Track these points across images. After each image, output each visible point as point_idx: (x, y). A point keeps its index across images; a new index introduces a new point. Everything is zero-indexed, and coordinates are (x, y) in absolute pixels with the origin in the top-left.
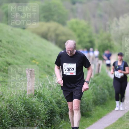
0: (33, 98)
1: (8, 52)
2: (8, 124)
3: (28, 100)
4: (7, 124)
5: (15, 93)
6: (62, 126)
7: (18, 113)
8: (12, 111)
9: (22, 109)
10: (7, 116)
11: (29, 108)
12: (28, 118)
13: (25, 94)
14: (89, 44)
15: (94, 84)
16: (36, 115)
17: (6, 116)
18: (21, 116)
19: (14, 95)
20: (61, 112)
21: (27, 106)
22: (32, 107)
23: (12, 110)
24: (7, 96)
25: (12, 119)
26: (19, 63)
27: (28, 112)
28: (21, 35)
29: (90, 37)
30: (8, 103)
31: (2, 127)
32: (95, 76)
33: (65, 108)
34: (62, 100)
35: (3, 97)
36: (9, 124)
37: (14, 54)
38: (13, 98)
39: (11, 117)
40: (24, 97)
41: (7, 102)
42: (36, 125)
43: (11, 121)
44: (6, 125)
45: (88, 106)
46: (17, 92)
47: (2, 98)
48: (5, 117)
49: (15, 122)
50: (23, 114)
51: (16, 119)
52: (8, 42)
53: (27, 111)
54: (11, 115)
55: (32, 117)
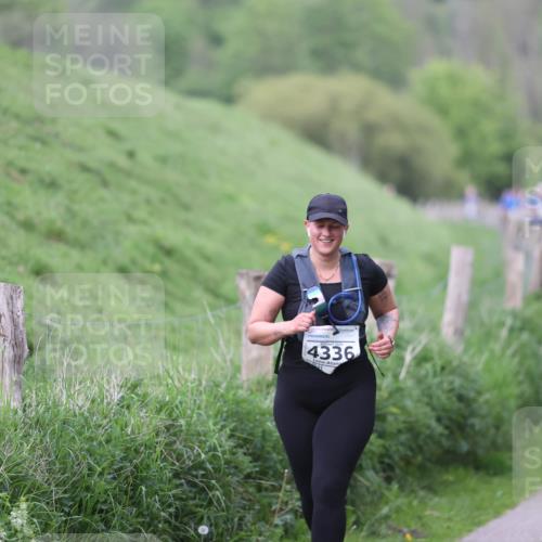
0: (268, 394)
1: (163, 201)
2: (162, 504)
3: (244, 401)
4: (158, 505)
5: (190, 371)
6: (390, 510)
7: (203, 456)
8: (180, 447)
9: (220, 440)
10: (161, 469)
11: (249, 434)
12: (248, 476)
13: (233, 377)
14: (500, 169)
15: (525, 336)
16: (279, 467)
17: (154, 467)
18: (217, 470)
19: (186, 381)
20: (384, 451)
21: (243, 426)
22: (264, 432)
23: (178, 446)
24: (160, 384)
25: (178, 482)
26: (211, 245)
27: (245, 454)
28: (215, 129)
29: (506, 135)
30: (163, 415)
31: (137, 517)
32: (527, 301)
33: (403, 437)
34: (391, 401)
35: (140, 391)
36: (165, 505)
37: (186, 207)
38: (184, 394)
39: (177, 475)
40: (228, 389)
41: (159, 411)
42: (281, 509)
43: (174, 492)
44: (153, 506)
45: (497, 428)
46: (201, 370)
47: (137, 395)
48: (150, 472)
49: (191, 495)
50: (228, 462)
51: (197, 481)
52: (163, 160)
53: (244, 450)
54: (173, 464)
55: (263, 473)
